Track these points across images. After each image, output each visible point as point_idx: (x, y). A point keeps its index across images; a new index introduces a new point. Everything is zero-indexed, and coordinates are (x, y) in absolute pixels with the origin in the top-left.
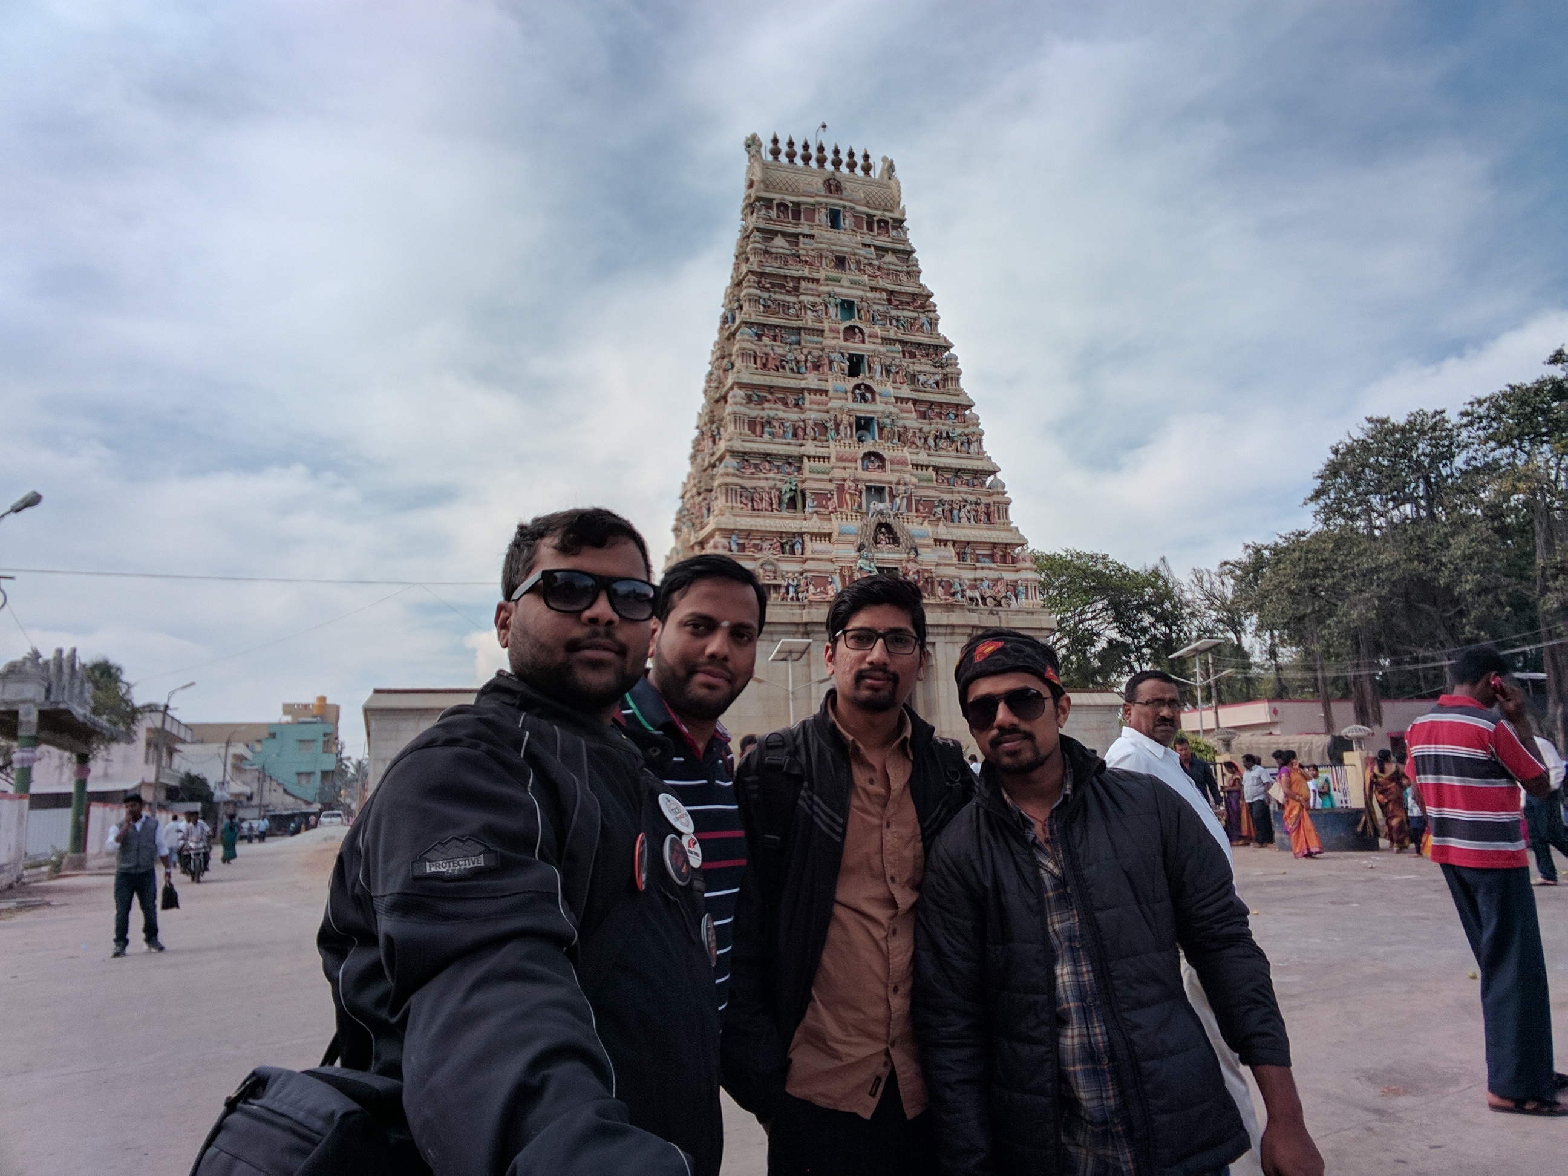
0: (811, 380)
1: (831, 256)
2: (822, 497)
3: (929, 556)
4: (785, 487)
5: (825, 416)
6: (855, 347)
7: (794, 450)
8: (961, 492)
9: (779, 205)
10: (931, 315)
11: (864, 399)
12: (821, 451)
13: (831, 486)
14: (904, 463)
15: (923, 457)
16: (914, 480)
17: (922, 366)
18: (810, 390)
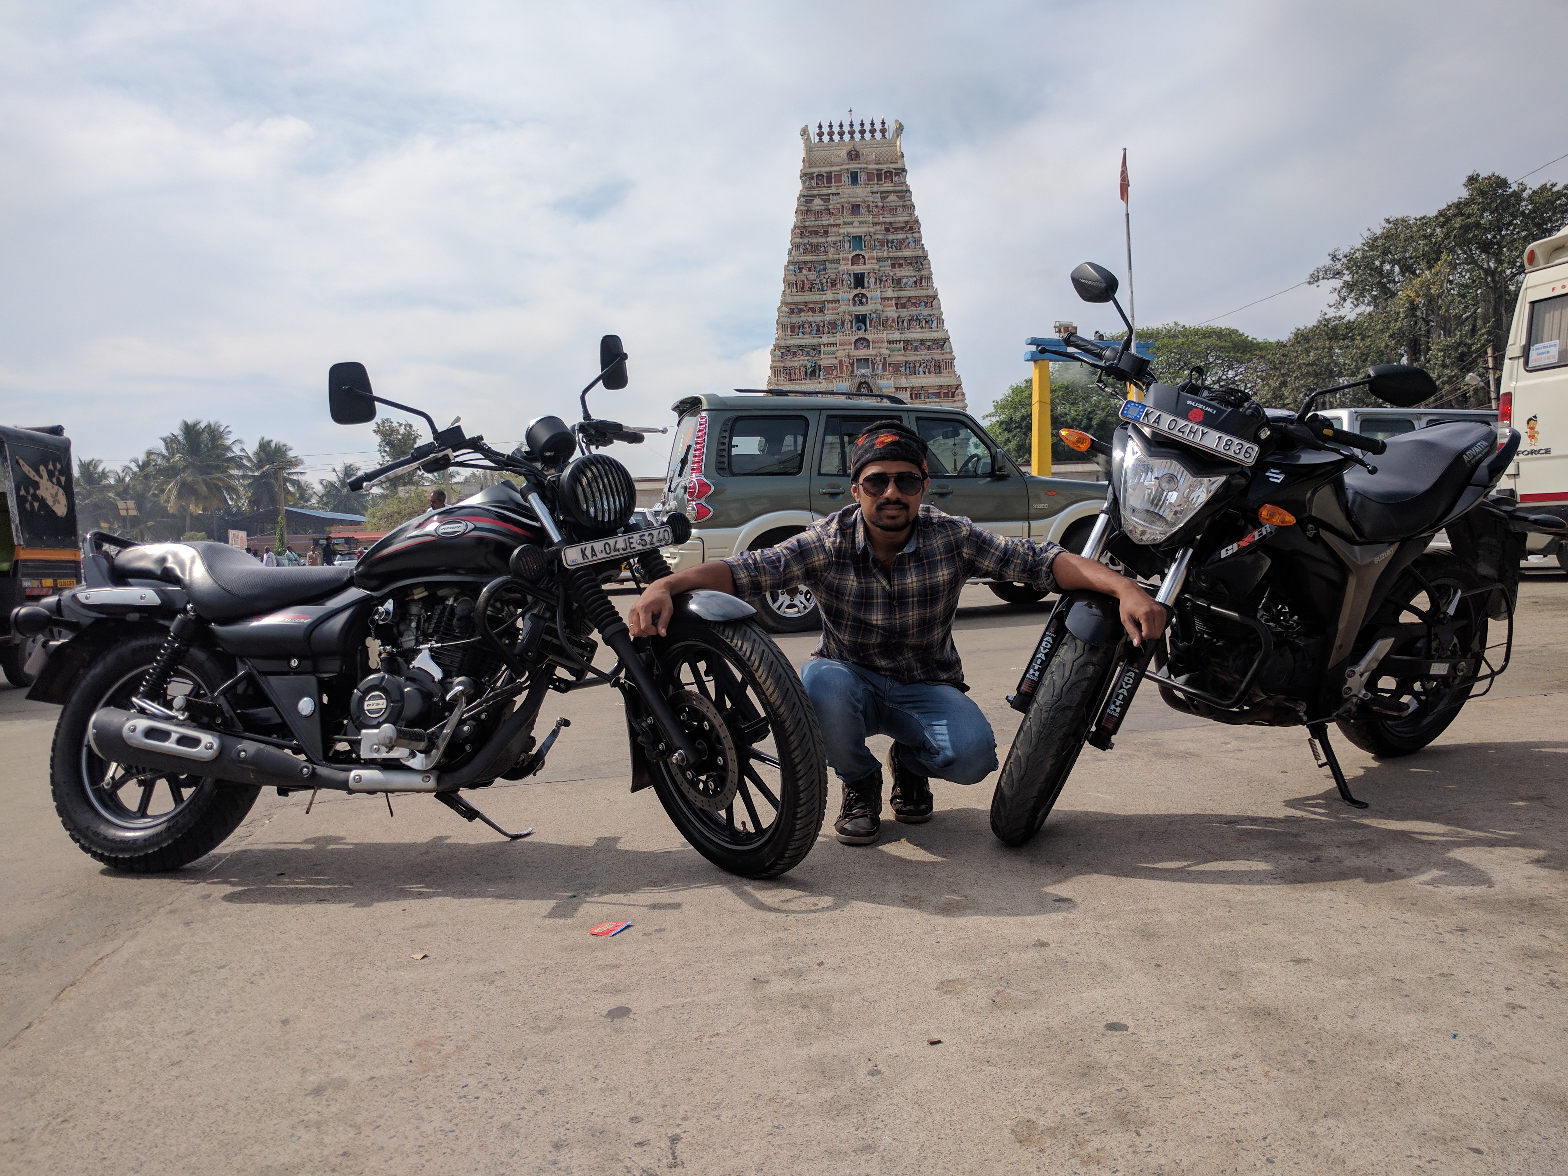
0: (829, 295)
1: (849, 206)
2: (829, 370)
4: (809, 365)
5: (837, 317)
6: (859, 268)
7: (815, 341)
8: (923, 355)
9: (818, 176)
10: (916, 235)
11: (861, 303)
12: (831, 340)
13: (836, 362)
16: (888, 352)
17: (906, 273)
18: (829, 302)
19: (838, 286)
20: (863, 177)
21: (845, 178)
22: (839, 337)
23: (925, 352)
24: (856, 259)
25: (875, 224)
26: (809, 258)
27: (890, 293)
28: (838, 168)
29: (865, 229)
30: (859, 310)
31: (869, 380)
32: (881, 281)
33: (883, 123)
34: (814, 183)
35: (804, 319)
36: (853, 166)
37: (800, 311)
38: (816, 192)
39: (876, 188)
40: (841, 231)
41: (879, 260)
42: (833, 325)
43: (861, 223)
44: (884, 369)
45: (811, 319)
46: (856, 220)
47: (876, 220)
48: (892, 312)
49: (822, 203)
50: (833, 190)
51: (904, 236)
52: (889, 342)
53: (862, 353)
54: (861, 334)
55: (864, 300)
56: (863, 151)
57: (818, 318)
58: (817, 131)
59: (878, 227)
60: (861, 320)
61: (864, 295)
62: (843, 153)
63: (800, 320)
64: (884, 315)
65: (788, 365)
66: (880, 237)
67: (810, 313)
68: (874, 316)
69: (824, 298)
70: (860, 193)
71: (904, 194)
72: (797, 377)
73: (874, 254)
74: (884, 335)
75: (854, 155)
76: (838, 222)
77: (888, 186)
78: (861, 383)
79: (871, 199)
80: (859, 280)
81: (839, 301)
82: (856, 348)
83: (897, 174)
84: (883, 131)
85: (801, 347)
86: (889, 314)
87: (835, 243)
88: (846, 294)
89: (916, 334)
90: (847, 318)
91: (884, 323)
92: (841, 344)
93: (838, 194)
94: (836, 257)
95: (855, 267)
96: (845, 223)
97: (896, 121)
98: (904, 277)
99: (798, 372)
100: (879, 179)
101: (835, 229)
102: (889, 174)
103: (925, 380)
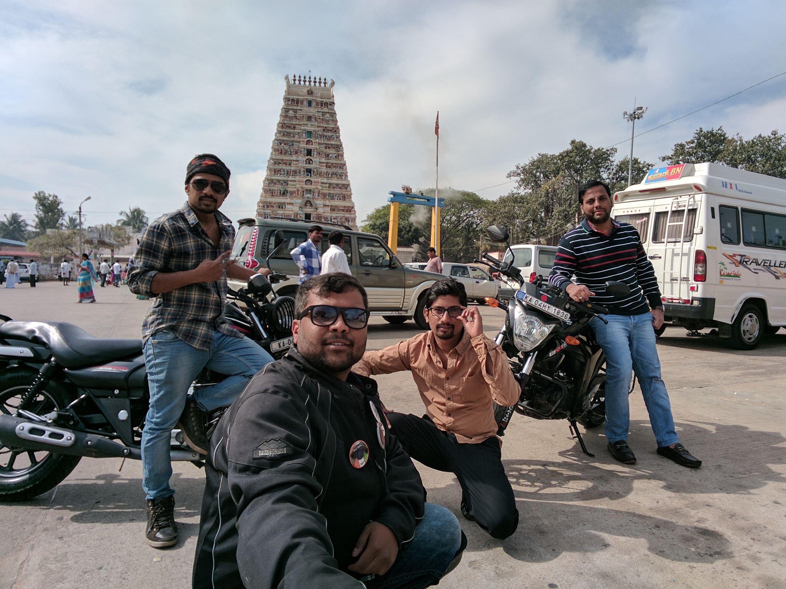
0: (294, 158)
1: (306, 116)
2: (292, 193)
3: (321, 210)
4: (282, 190)
5: (297, 168)
6: (309, 147)
7: (286, 179)
8: (337, 191)
9: (292, 100)
10: (337, 134)
11: (309, 163)
12: (294, 179)
13: (295, 190)
14: (318, 182)
15: (325, 181)
16: (321, 188)
17: (332, 151)
18: (294, 161)
19: (299, 153)
20: (314, 104)
21: (305, 103)
22: (297, 178)
23: (339, 190)
24: (308, 142)
25: (318, 127)
26: (285, 138)
27: (323, 160)
28: (302, 98)
29: (313, 129)
30: (308, 166)
31: (311, 200)
32: (319, 154)
33: (325, 80)
34: (290, 103)
35: (281, 167)
36: (310, 98)
37: (279, 163)
38: (290, 107)
39: (320, 110)
40: (302, 128)
41: (319, 144)
42: (295, 172)
43: (312, 125)
44: (319, 196)
45: (284, 168)
46: (309, 123)
47: (319, 125)
48: (324, 169)
49: (293, 113)
50: (299, 108)
51: (331, 134)
52: (322, 183)
53: (309, 187)
54: (308, 178)
55: (311, 162)
56: (315, 91)
57: (288, 168)
58: (293, 78)
59: (320, 129)
60: (309, 171)
61: (311, 160)
62: (305, 91)
63: (279, 167)
64: (320, 170)
65: (272, 188)
66: (320, 133)
67: (284, 165)
68: (315, 170)
69: (291, 158)
70: (312, 111)
71: (333, 114)
72: (275, 195)
73: (317, 141)
74: (320, 180)
75: (310, 93)
76: (300, 123)
77: (325, 110)
78: (307, 201)
79: (317, 115)
80: (309, 153)
81: (298, 161)
82: (306, 184)
83: (330, 105)
84: (325, 83)
85: (278, 181)
86: (322, 170)
87: (298, 133)
88: (302, 158)
89: (334, 181)
90: (302, 169)
91: (320, 174)
92: (299, 182)
93: (301, 110)
94: (299, 140)
95: (308, 146)
96: (304, 124)
97: (332, 80)
98: (330, 153)
99: (276, 192)
100: (322, 106)
101: (299, 126)
102: (326, 104)
103: (338, 203)
